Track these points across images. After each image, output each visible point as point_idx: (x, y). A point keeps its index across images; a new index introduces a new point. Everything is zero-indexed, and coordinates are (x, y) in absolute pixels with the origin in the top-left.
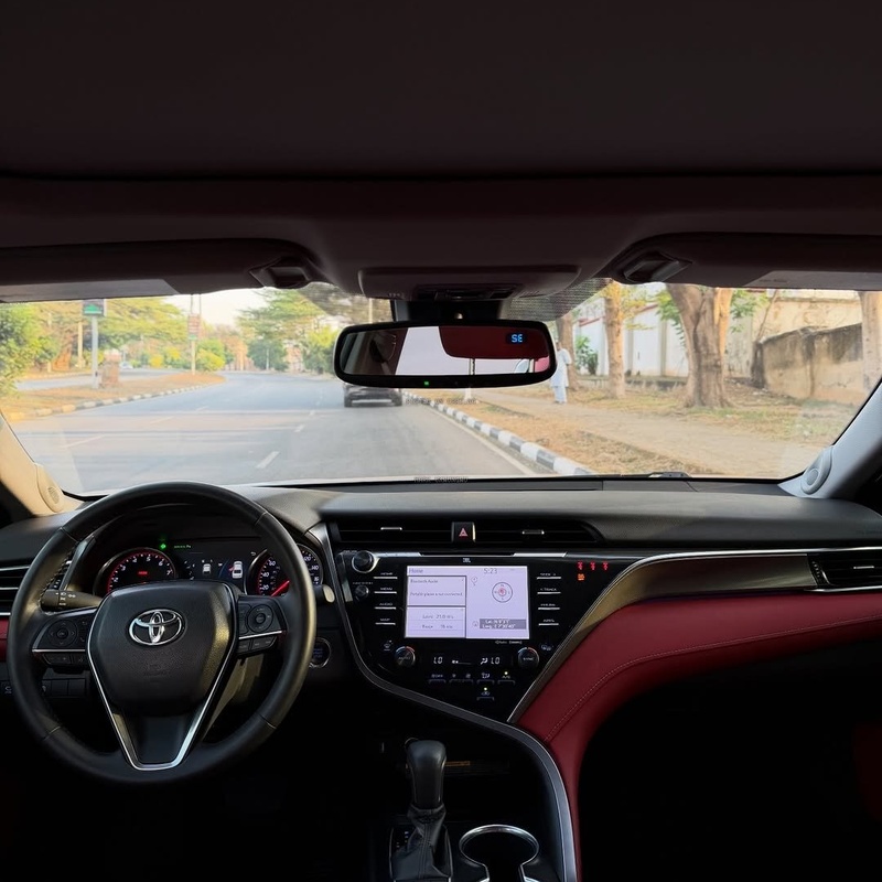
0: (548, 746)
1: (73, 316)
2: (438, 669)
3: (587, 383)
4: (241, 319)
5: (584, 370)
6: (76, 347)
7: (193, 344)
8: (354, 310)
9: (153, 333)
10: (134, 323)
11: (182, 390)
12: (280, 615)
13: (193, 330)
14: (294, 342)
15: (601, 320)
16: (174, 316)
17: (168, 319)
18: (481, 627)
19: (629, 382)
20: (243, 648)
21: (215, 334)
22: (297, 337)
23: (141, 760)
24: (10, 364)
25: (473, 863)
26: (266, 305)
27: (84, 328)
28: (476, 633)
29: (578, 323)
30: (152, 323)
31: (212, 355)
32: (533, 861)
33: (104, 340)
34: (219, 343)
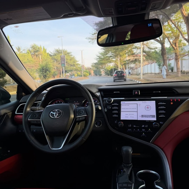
0: (162, 149)
1: (60, 67)
2: (130, 128)
3: (171, 74)
4: (92, 65)
5: (170, 71)
6: (61, 73)
7: (83, 71)
8: (116, 61)
9: (75, 70)
10: (72, 68)
11: (81, 80)
12: (86, 112)
13: (83, 68)
14: (103, 70)
15: (174, 59)
16: (79, 66)
17: (78, 66)
18: (142, 117)
19: (182, 73)
20: (78, 119)
21: (87, 69)
22: (103, 68)
23: (53, 147)
24: (48, 76)
25: (140, 180)
26: (97, 62)
27: (62, 69)
28: (140, 119)
29: (168, 60)
30: (75, 67)
31: (86, 73)
32: (158, 181)
33: (66, 71)
34: (88, 71)
